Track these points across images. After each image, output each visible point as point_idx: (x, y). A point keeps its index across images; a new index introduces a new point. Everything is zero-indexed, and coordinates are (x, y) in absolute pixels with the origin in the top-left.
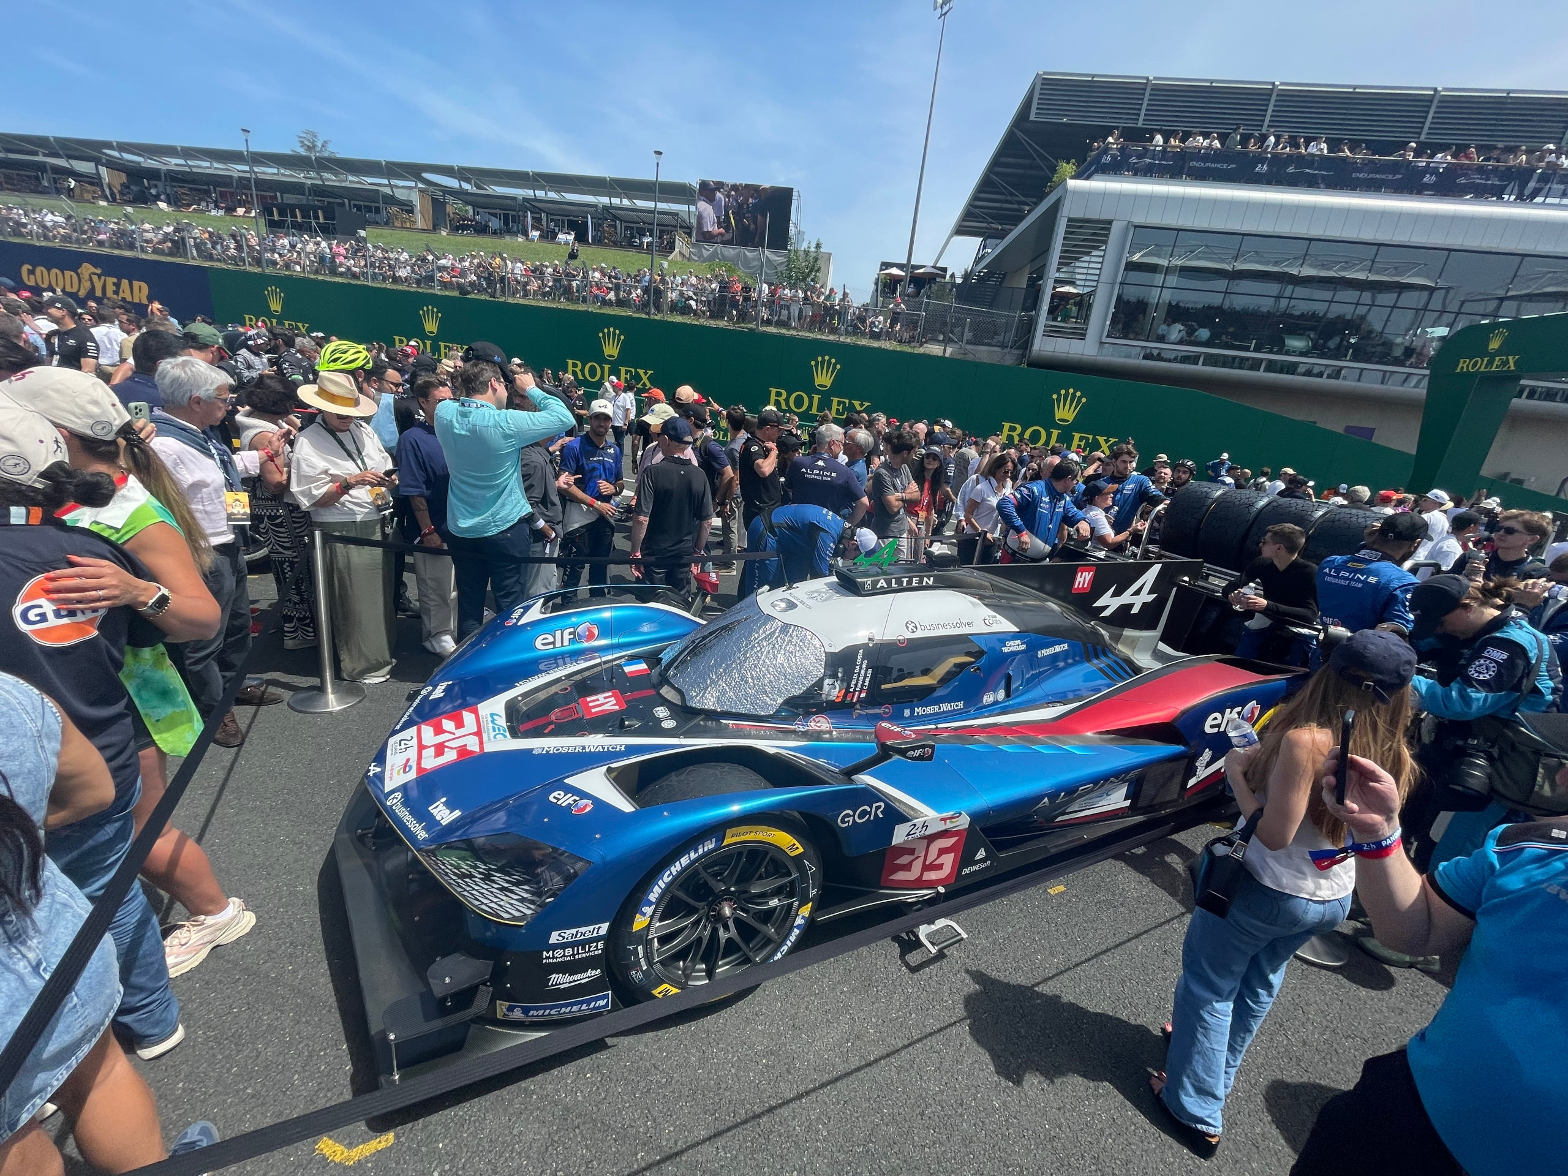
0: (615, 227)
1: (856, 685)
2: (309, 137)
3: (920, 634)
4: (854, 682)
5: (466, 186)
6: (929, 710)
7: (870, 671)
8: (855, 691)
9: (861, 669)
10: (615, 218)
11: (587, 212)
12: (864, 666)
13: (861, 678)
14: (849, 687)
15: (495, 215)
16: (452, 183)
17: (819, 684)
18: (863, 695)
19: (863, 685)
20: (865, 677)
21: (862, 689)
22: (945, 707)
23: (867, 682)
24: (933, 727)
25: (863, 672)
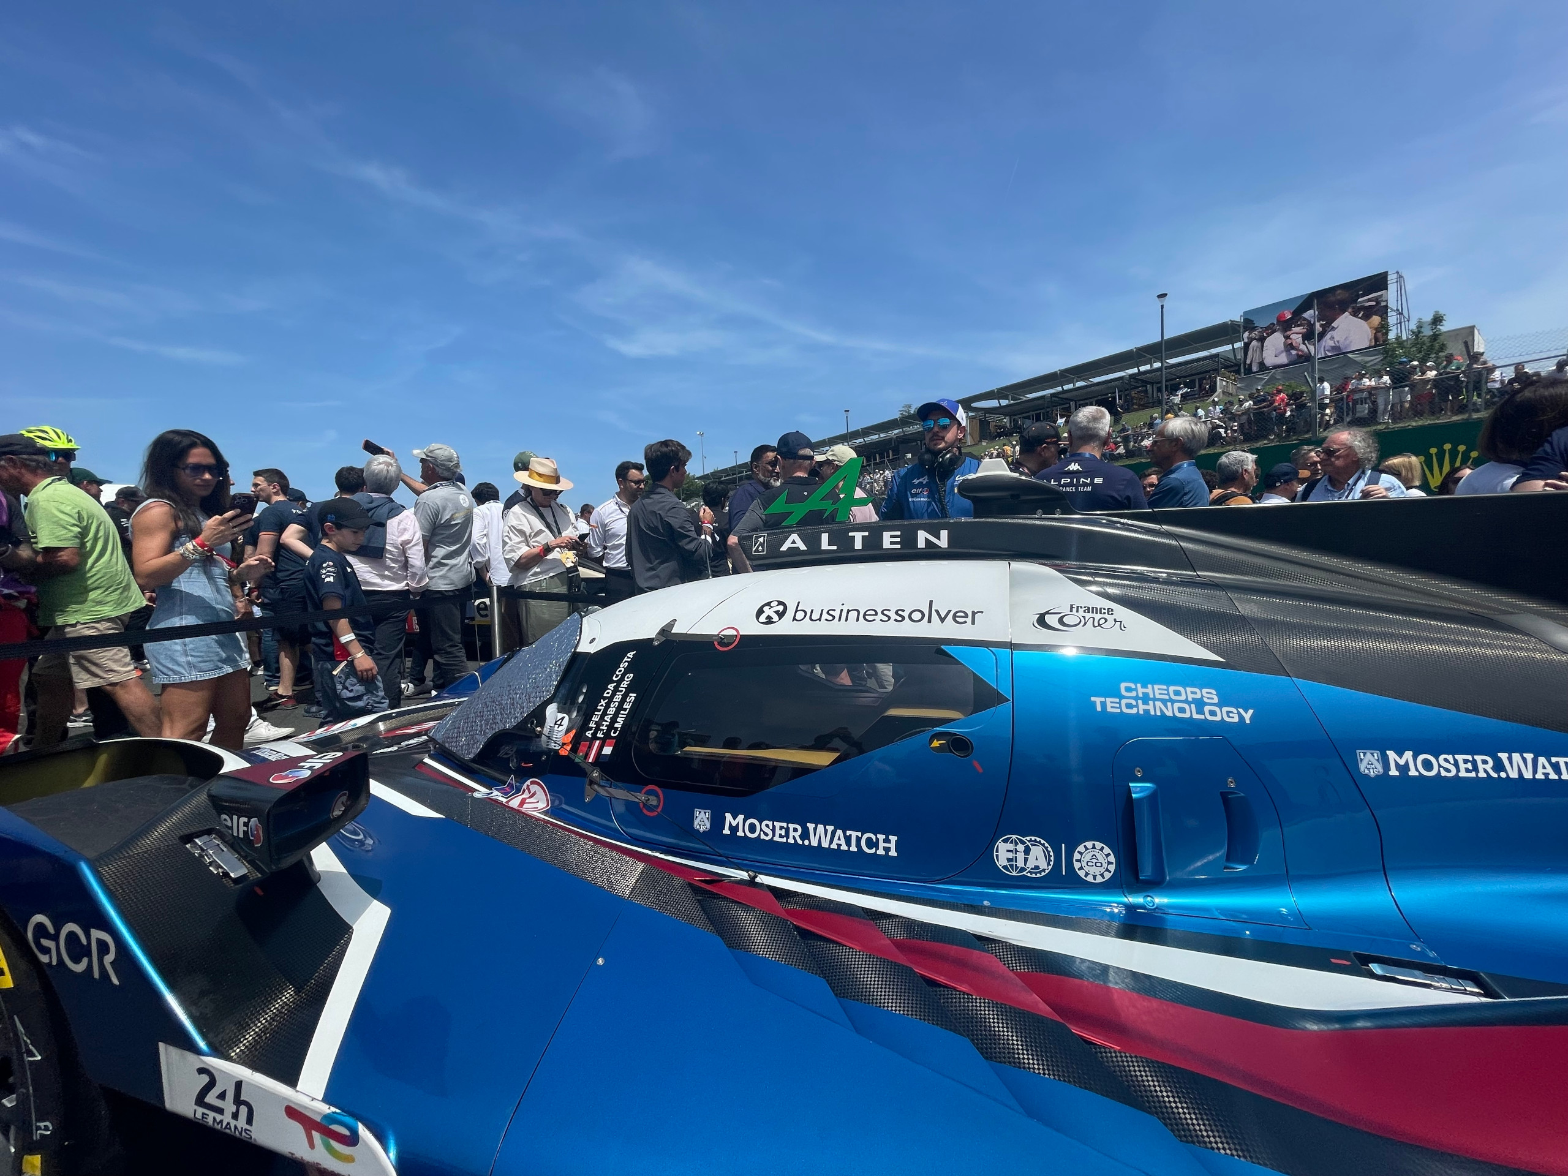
0: (1146, 391)
1: (598, 724)
2: (906, 409)
3: (784, 627)
4: (595, 719)
5: (1004, 402)
6: (769, 830)
7: (632, 697)
8: (595, 737)
9: (616, 690)
10: (1145, 383)
11: (1114, 388)
12: (624, 685)
13: (611, 711)
14: (585, 727)
15: (1028, 418)
16: (993, 403)
17: (539, 715)
18: (607, 750)
19: (611, 727)
20: (620, 708)
21: (607, 735)
22: (821, 836)
23: (620, 720)
24: (743, 875)
25: (618, 698)
